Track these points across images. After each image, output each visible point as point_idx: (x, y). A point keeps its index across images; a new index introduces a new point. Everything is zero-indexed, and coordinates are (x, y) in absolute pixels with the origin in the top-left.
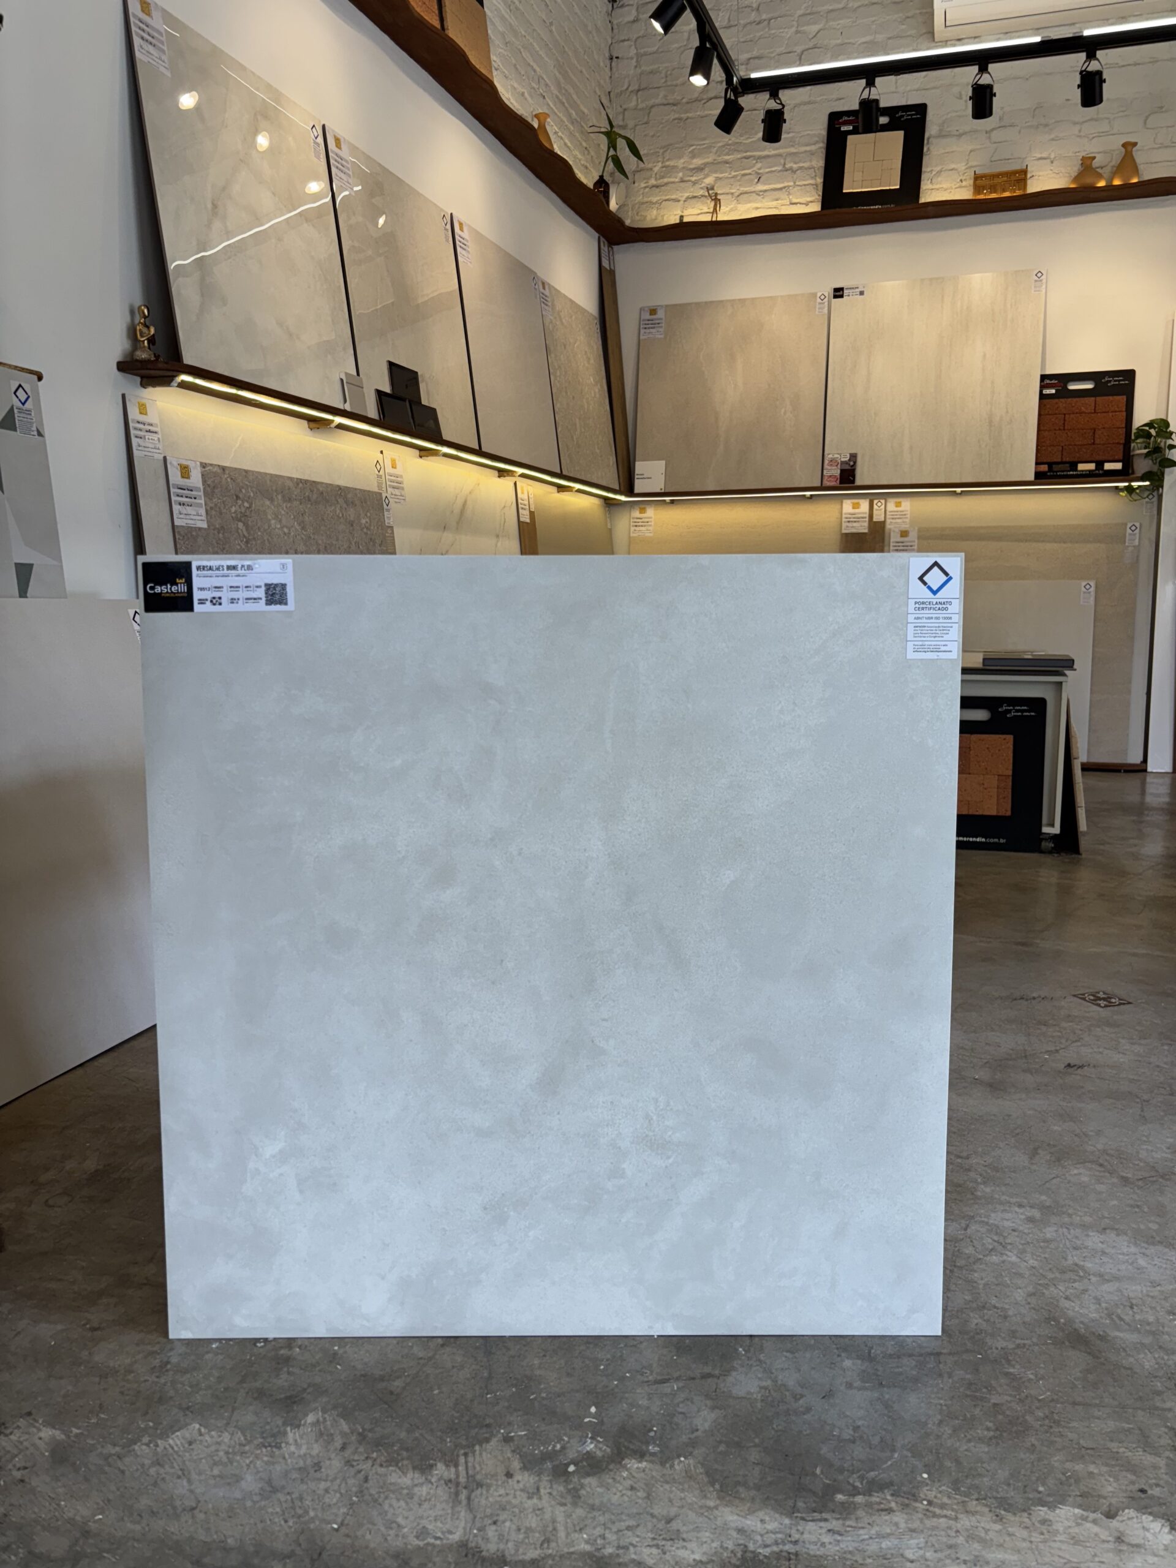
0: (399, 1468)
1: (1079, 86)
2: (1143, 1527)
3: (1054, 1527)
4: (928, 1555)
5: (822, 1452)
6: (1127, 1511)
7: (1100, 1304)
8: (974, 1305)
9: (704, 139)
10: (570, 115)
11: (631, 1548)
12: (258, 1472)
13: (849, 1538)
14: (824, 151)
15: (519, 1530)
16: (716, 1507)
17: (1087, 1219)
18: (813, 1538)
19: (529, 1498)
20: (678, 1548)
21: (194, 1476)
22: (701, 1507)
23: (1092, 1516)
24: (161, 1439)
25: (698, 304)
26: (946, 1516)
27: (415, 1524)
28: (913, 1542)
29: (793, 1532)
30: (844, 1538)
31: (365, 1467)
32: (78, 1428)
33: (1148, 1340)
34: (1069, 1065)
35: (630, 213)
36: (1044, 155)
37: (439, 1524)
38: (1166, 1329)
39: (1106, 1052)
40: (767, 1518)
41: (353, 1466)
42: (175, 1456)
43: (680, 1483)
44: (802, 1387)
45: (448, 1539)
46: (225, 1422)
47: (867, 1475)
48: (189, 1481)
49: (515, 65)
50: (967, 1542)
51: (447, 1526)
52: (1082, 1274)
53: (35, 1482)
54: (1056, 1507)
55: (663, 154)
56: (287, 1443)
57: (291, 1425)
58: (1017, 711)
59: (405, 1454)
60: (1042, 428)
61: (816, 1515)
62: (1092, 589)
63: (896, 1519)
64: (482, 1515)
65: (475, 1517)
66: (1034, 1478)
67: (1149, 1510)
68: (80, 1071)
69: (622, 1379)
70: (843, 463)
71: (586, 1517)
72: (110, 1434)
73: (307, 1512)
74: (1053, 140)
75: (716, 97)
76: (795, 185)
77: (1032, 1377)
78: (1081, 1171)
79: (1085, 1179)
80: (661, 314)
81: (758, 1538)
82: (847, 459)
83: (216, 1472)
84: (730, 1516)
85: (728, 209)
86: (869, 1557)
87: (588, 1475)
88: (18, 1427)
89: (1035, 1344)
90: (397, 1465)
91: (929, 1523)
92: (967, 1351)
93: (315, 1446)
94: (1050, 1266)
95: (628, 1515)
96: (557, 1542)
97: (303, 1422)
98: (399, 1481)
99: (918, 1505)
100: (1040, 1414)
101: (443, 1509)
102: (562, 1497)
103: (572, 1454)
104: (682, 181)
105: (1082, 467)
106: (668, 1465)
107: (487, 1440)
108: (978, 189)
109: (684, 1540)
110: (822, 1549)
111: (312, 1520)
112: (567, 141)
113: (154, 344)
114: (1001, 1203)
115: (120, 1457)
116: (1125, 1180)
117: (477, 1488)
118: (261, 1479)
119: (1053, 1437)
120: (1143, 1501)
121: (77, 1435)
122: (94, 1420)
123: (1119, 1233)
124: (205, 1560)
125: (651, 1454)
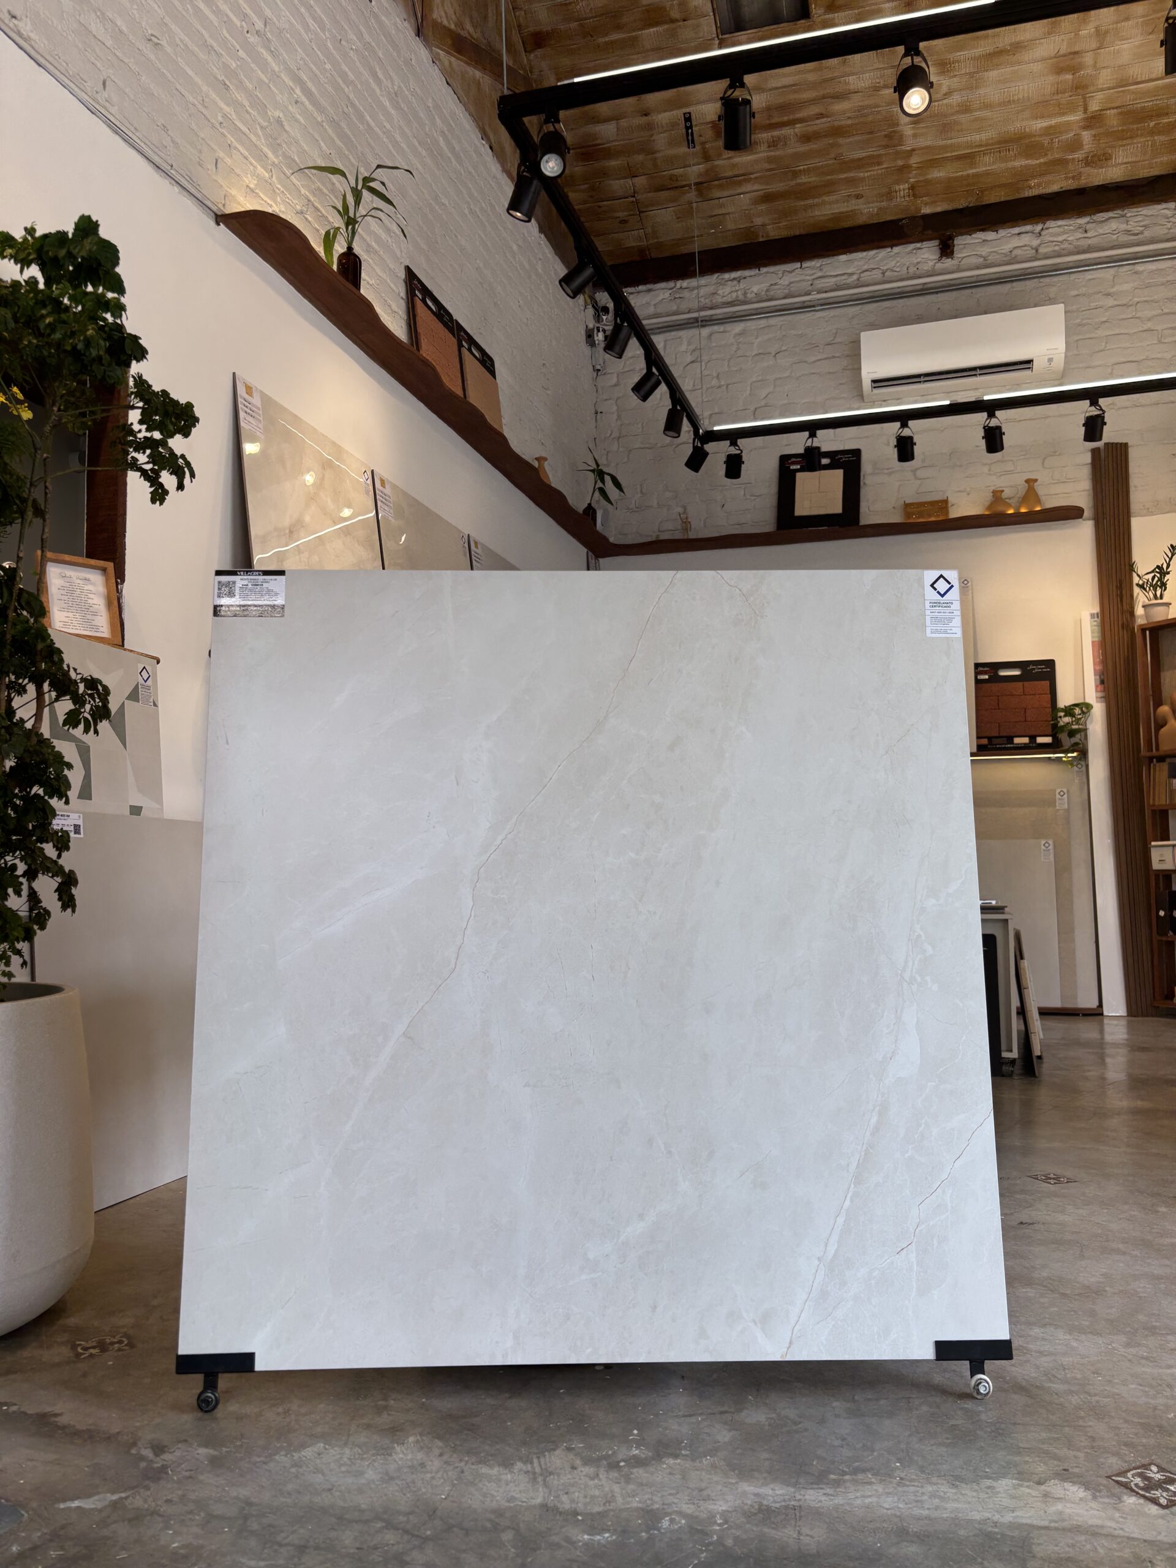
0: (487, 1465)
1: (983, 438)
2: (1065, 1489)
3: (997, 1490)
4: (901, 1506)
5: (818, 1452)
6: (1052, 1481)
10: (565, 459)
12: (376, 1469)
13: (840, 1498)
14: (776, 485)
15: (585, 1497)
16: (737, 1483)
18: (812, 1498)
19: (592, 1479)
20: (709, 1504)
21: (326, 1472)
22: (725, 1483)
23: (1026, 1484)
24: (295, 1452)
26: (914, 1486)
27: (505, 1494)
28: (890, 1499)
29: (797, 1495)
30: (836, 1498)
31: (460, 1465)
32: (228, 1448)
33: (1073, 1388)
34: (1022, 1223)
35: (614, 533)
36: (961, 488)
37: (524, 1495)
38: (1091, 1382)
39: (1054, 1214)
40: (776, 1488)
41: (450, 1465)
42: (310, 1462)
43: (708, 1470)
45: (532, 1502)
46: (343, 1442)
47: (854, 1464)
48: (323, 1474)
49: (521, 422)
50: (930, 1499)
51: (530, 1496)
53: (201, 1477)
54: (998, 1480)
55: (642, 486)
56: (396, 1453)
57: (398, 1443)
59: (490, 1458)
60: (980, 708)
61: (814, 1486)
63: (875, 1487)
64: (556, 1489)
65: (551, 1491)
66: (982, 1465)
67: (1070, 1480)
69: (657, 1415)
71: (637, 1489)
72: (254, 1451)
73: (420, 1490)
74: (967, 477)
78: (1028, 1290)
79: (1032, 1295)
81: (770, 1498)
83: (343, 1469)
84: (746, 1487)
85: (696, 529)
87: (635, 1467)
88: (178, 1448)
90: (485, 1464)
91: (900, 1489)
93: (418, 1454)
95: (669, 1488)
96: (616, 1503)
97: (406, 1441)
98: (489, 1472)
99: (892, 1480)
100: (988, 1430)
101: (526, 1487)
102: (617, 1479)
103: (620, 1456)
104: (659, 507)
105: (1017, 740)
106: (697, 1461)
107: (554, 1450)
108: (908, 515)
109: (713, 1500)
110: (820, 1503)
111: (425, 1494)
112: (561, 477)
115: (264, 1463)
116: (1064, 1295)
117: (550, 1475)
118: (380, 1472)
119: (997, 1443)
120: (1065, 1475)
121: (226, 1452)
122: (239, 1443)
123: (1057, 1327)
124: (347, 1517)
125: (683, 1455)
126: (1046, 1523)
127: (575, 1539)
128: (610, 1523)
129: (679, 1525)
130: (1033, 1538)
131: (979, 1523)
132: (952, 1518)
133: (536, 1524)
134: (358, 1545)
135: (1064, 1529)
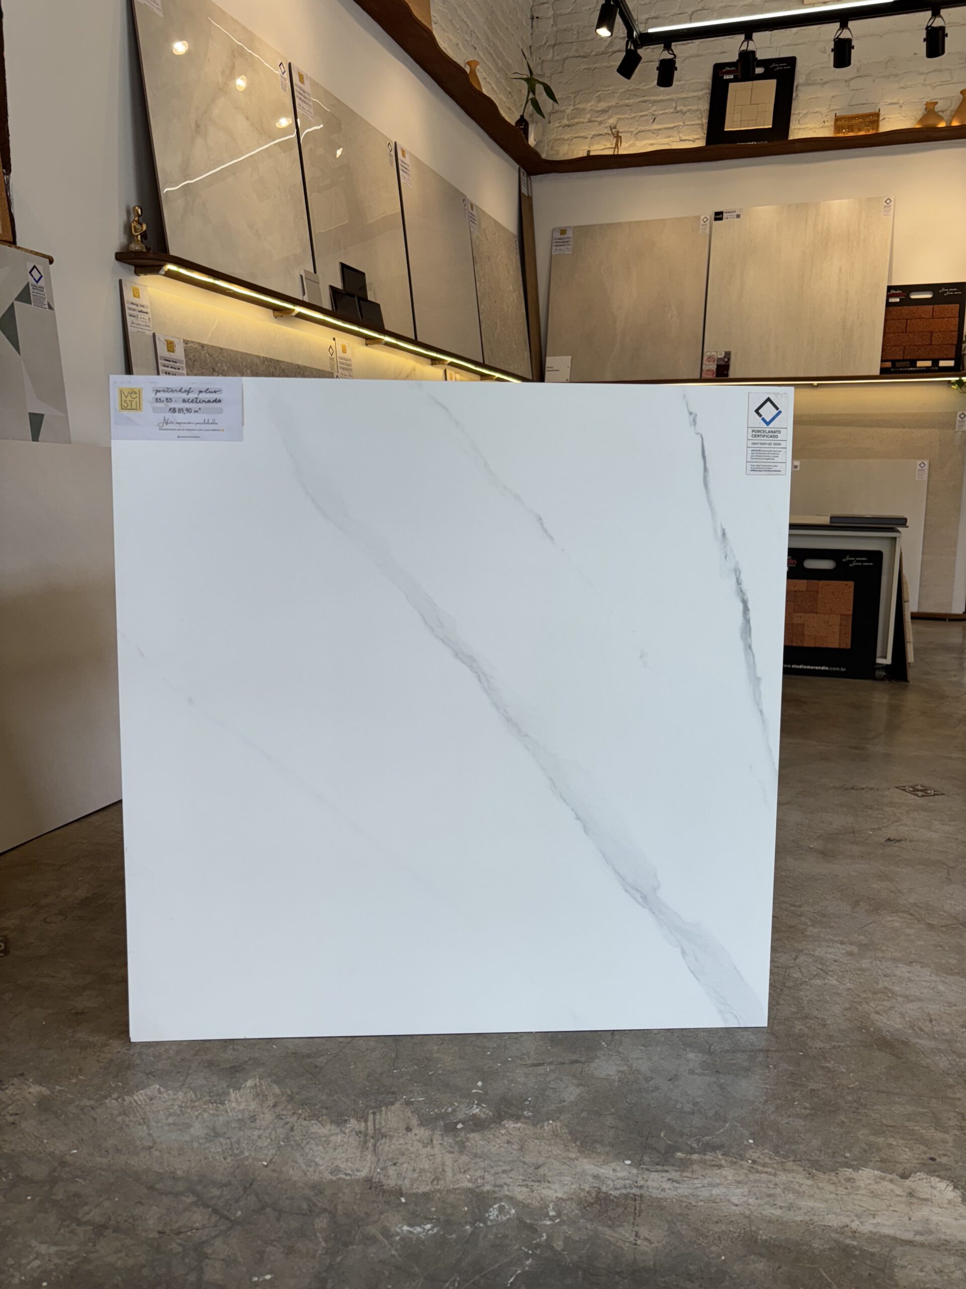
0: (320, 1122)
1: (925, 40)
2: (932, 1186)
3: (857, 1184)
4: (751, 1201)
5: (666, 1120)
6: (918, 1174)
7: (904, 1018)
8: (799, 1015)
9: (609, 86)
10: (497, 64)
11: (506, 1188)
12: (205, 1121)
13: (686, 1186)
14: (709, 96)
15: (414, 1170)
16: (577, 1159)
17: (897, 954)
18: (655, 1184)
19: (425, 1146)
20: (543, 1188)
21: (153, 1124)
22: (565, 1158)
23: (889, 1176)
24: (127, 1095)
25: (601, 225)
26: (766, 1173)
27: (330, 1163)
28: (738, 1191)
29: (639, 1179)
30: (681, 1186)
31: (292, 1120)
32: (61, 1086)
33: (943, 1046)
34: (889, 840)
35: (546, 148)
36: (895, 101)
37: (349, 1164)
38: (959, 1039)
39: (921, 830)
40: (618, 1168)
41: (282, 1119)
42: (139, 1109)
43: (548, 1139)
44: (652, 1072)
45: (356, 1175)
46: (180, 1084)
47: (704, 1139)
48: (149, 1128)
49: (451, 20)
50: (784, 1193)
51: (356, 1166)
52: (890, 995)
53: (24, 1125)
54: (859, 1169)
55: (575, 97)
56: (229, 1101)
57: (235, 1089)
58: (858, 561)
59: (325, 1111)
60: (887, 331)
61: (659, 1168)
62: (926, 468)
63: (724, 1173)
64: (385, 1158)
65: (379, 1160)
66: (842, 1147)
67: (937, 1174)
68: (76, 825)
69: (506, 1062)
70: (718, 359)
71: (469, 1162)
72: (86, 1091)
73: (242, 1152)
74: (902, 88)
75: (619, 51)
76: (685, 125)
77: (844, 1070)
78: (895, 918)
79: (897, 924)
80: (569, 234)
81: (610, 1182)
82: (722, 356)
83: (171, 1120)
84: (588, 1166)
85: (627, 145)
86: (701, 1201)
87: (473, 1131)
88: (13, 1084)
89: (847, 1046)
90: (317, 1120)
91: (752, 1177)
92: (791, 1049)
93: (252, 1103)
94: (865, 988)
95: (505, 1162)
96: (445, 1180)
97: (243, 1086)
98: (320, 1131)
99: (743, 1163)
100: (849, 1098)
101: (354, 1153)
102: (451, 1147)
103: (460, 1116)
104: (590, 121)
105: (920, 364)
106: (539, 1126)
107: (392, 1104)
108: (838, 128)
109: (549, 1182)
110: (662, 1193)
111: (247, 1158)
112: (493, 86)
113: (146, 239)
114: (827, 941)
115: (93, 1108)
116: (931, 927)
117: (382, 1139)
118: (207, 1127)
119: (859, 1117)
120: (932, 1167)
121: (59, 1091)
122: (74, 1081)
123: (923, 965)
124: (158, 1186)
125: (525, 1117)
126: (909, 1236)
127: (392, 1230)
128: (433, 1209)
129: (508, 1217)
130: (895, 1257)
131: (836, 1231)
132: (807, 1223)
133: (355, 1207)
134: (160, 1229)
135: (930, 1246)
